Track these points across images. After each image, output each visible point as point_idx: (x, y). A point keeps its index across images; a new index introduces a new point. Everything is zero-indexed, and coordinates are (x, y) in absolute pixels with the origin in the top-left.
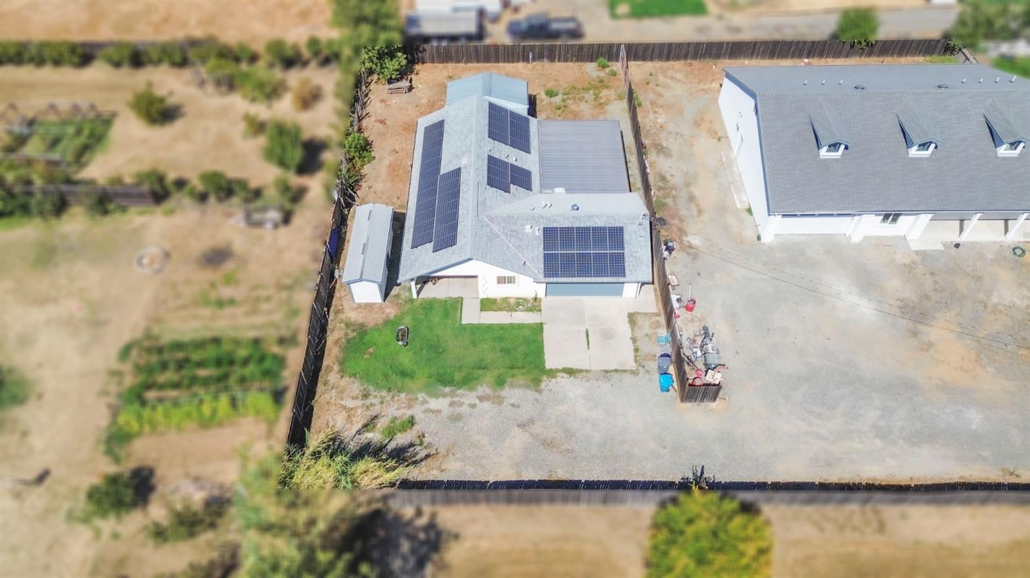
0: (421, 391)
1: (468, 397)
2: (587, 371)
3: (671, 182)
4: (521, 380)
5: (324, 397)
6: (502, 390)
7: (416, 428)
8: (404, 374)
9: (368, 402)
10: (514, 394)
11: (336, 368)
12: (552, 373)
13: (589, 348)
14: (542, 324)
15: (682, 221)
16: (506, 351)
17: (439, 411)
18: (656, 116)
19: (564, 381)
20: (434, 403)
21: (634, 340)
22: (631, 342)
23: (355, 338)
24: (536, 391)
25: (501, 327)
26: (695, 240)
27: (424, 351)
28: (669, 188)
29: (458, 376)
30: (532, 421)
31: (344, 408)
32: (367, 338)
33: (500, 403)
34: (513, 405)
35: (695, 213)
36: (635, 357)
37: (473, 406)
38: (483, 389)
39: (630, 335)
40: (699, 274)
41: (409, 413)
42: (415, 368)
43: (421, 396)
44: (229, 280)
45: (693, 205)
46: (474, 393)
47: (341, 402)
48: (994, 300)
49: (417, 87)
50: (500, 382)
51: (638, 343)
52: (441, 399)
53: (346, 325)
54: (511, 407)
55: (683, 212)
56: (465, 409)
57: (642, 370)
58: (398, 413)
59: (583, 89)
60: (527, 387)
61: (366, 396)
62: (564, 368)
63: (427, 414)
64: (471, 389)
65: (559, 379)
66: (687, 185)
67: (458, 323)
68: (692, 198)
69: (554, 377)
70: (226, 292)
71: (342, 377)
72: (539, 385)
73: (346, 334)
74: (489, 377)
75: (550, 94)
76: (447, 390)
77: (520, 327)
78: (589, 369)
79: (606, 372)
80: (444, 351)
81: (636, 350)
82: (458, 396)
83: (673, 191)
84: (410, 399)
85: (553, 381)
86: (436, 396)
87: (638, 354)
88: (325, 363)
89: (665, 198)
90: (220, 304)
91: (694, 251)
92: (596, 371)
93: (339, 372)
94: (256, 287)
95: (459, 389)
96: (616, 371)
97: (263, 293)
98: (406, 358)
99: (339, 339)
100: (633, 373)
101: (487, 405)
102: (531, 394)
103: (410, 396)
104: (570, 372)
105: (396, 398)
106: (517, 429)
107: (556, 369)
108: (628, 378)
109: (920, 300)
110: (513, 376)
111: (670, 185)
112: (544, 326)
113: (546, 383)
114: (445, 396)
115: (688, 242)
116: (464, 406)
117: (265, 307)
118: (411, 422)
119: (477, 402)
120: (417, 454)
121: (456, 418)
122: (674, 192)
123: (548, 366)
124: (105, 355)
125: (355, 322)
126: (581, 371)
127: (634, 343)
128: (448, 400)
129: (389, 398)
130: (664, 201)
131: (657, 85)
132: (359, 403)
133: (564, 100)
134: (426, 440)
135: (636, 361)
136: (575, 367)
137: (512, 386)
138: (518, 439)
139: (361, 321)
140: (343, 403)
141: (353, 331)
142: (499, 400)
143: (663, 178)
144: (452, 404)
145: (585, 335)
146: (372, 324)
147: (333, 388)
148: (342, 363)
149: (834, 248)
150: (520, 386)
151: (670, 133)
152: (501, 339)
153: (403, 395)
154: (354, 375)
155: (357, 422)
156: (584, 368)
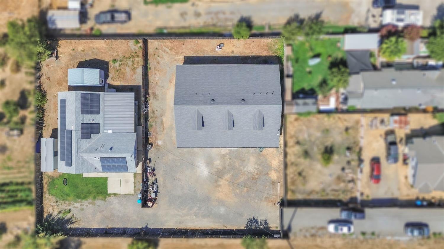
0: (72, 201)
1: (85, 203)
2: (120, 194)
3: (156, 114)
4: (100, 197)
5: (46, 202)
6: (95, 200)
7: (71, 212)
8: (67, 195)
9: (58, 204)
10: (98, 202)
11: (47, 192)
12: (109, 195)
13: (121, 186)
14: (107, 177)
15: (157, 133)
16: (96, 187)
17: (77, 207)
18: (155, 76)
19: (113, 198)
20: (77, 205)
21: (135, 183)
22: (133, 184)
23: (51, 181)
24: (105, 201)
25: (95, 178)
26: (160, 142)
27: (72, 187)
28: (155, 117)
29: (82, 196)
30: (103, 211)
31: (51, 205)
32: (55, 182)
33: (95, 205)
34: (98, 206)
35: (162, 130)
36: (134, 189)
37: (87, 206)
38: (90, 200)
39: (133, 182)
40: (158, 158)
41: (69, 208)
42: (70, 193)
43: (72, 202)
44: (10, 159)
45: (162, 126)
46: (87, 202)
47: (50, 204)
50: (95, 198)
51: (136, 184)
52: (78, 203)
53: (48, 177)
54: (97, 206)
55: (158, 130)
56: (84, 207)
57: (135, 194)
58: (66, 208)
59: (128, 58)
60: (102, 200)
61: (57, 202)
62: (113, 193)
63: (74, 208)
64: (86, 200)
65: (111, 197)
66: (162, 116)
67: (81, 177)
68: (162, 122)
69: (110, 196)
70: (10, 164)
71: (49, 195)
72: (106, 199)
73: (48, 180)
74: (91, 197)
75: (115, 61)
76: (80, 200)
77: (101, 178)
78: (120, 193)
79: (125, 194)
80: (78, 187)
81: (135, 187)
82: (82, 202)
83: (156, 119)
84: (69, 203)
85: (110, 198)
86: (76, 202)
87: (135, 188)
88: (44, 190)
89: (152, 122)
90: (9, 168)
91: (159, 147)
92: (122, 194)
93: (48, 194)
94: (19, 162)
95: (83, 200)
96: (128, 194)
97: (21, 164)
98: (66, 189)
99: (47, 182)
100: (133, 195)
101: (91, 205)
102: (103, 202)
103: (69, 202)
104: (115, 194)
105: (65, 203)
106: (99, 213)
107: (111, 194)
108: (131, 197)
110: (98, 196)
111: (155, 116)
112: (108, 178)
113: (108, 198)
114: (79, 202)
115: (157, 143)
116: (85, 206)
117: (23, 170)
118: (70, 211)
119: (88, 204)
120: (73, 221)
121: (82, 210)
122: (156, 120)
123: (109, 193)
125: (51, 175)
126: (118, 194)
127: (134, 184)
128: (80, 204)
129: (63, 203)
130: (152, 124)
131: (158, 56)
132: (55, 204)
133: (120, 65)
134: (74, 216)
135: (134, 191)
136: (116, 193)
137: (98, 199)
138: (99, 216)
139: (53, 175)
140: (51, 204)
141: (50, 179)
142: (94, 204)
143: (153, 112)
144: (81, 205)
145: (120, 181)
146: (56, 177)
147: (47, 199)
148: (49, 190)
150: (100, 199)
151: (159, 86)
152: (95, 183)
153: (67, 202)
154: (52, 195)
155: (56, 210)
156: (119, 193)
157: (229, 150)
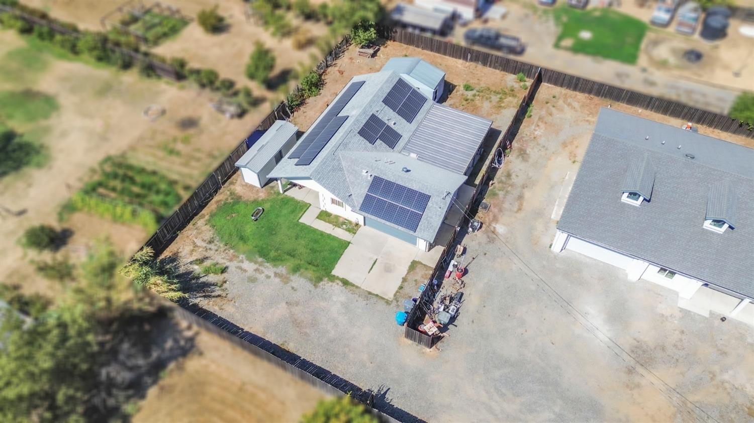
0: (244, 253)
1: (269, 270)
2: (357, 287)
3: (513, 180)
4: (310, 274)
5: (189, 232)
6: (293, 275)
7: (225, 275)
8: (242, 238)
9: (209, 246)
10: (299, 282)
11: (207, 217)
12: (333, 278)
13: (369, 272)
14: (349, 243)
15: (500, 210)
16: (313, 251)
17: (245, 271)
18: (537, 128)
19: (337, 287)
20: (249, 266)
21: (404, 280)
22: (401, 280)
23: (230, 203)
24: (314, 285)
25: (322, 234)
26: (500, 229)
27: (263, 229)
28: (508, 184)
29: (273, 254)
30: (297, 304)
31: (194, 243)
32: (237, 207)
33: (286, 283)
34: (293, 288)
35: (515, 209)
36: (397, 292)
37: (268, 277)
38: (282, 270)
39: (404, 276)
40: (485, 254)
41: (228, 264)
42: (251, 237)
43: (242, 256)
44: (186, 141)
45: (517, 204)
46: (275, 269)
47: (195, 239)
48: (726, 377)
49: (380, 56)
50: (296, 269)
51: (406, 284)
52: (253, 264)
53: (231, 193)
54: (291, 288)
55: (506, 205)
56: (261, 277)
57: (395, 303)
58: (221, 261)
59: (494, 92)
60: (311, 280)
61: (210, 242)
62: (343, 278)
63: (237, 270)
64: (275, 266)
65: (334, 284)
66: (524, 186)
67: (297, 220)
68: (521, 197)
69: (332, 281)
70: (180, 147)
71: (206, 224)
72: (319, 282)
73: (227, 199)
74: (291, 263)
75: (468, 88)
76: (260, 260)
77: (335, 239)
78: (359, 286)
79: (370, 293)
80: (275, 234)
81: (401, 288)
82: (264, 266)
83: (510, 187)
84: (234, 255)
85: (330, 283)
86: (250, 260)
87: (401, 291)
88: (204, 212)
89: (500, 190)
90: (172, 152)
91: (495, 236)
92: (363, 290)
93: (207, 220)
94: (198, 150)
95: (268, 262)
96: (377, 295)
97: (198, 155)
98: (250, 229)
99: (220, 200)
100: (388, 302)
101: (277, 280)
102: (309, 286)
103: (236, 254)
104: (345, 283)
105: (227, 251)
106: (284, 304)
107: (338, 277)
108: (381, 305)
109: (655, 348)
110: (306, 269)
111: (511, 182)
112: (350, 245)
113: (325, 284)
114: (256, 263)
115: (494, 228)
116: (263, 275)
117: (194, 164)
118: (224, 271)
119: (272, 275)
120: (214, 291)
121: (252, 280)
122: (509, 189)
123: (334, 273)
124: (94, 159)
125: (237, 193)
126: (353, 285)
127: (403, 282)
128: (256, 266)
129: (222, 249)
130: (497, 192)
131: (554, 106)
132: (204, 244)
133: (474, 95)
134: (225, 286)
135: (395, 295)
136: (351, 280)
137: (301, 275)
138: (281, 310)
139: (241, 194)
140: (196, 240)
141: (232, 199)
142: (285, 280)
143: (509, 175)
144: (256, 270)
145: (373, 262)
146: (243, 200)
147: (196, 229)
148: (212, 215)
149: (609, 276)
150: (306, 278)
151: (538, 144)
152: (316, 241)
153: (232, 251)
154: (213, 226)
155: (195, 256)
156: (356, 285)
157: (680, 311)
